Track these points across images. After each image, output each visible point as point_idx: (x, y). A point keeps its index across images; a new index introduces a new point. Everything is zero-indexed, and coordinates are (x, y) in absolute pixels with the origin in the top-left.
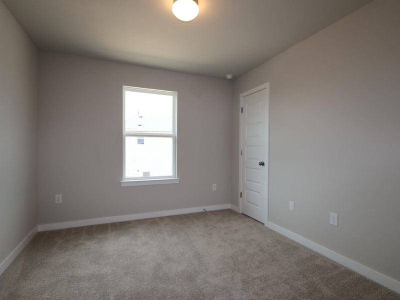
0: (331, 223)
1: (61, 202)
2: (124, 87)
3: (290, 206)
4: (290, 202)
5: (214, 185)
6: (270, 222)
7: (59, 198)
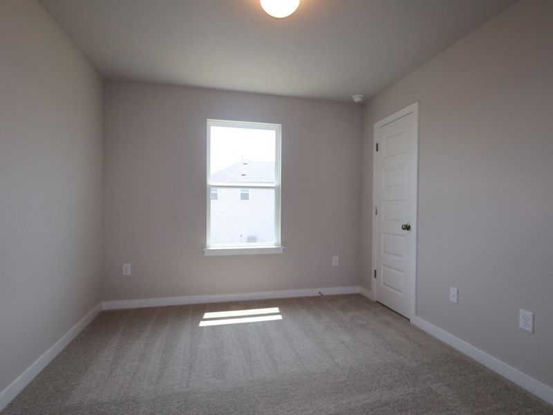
0: (521, 326)
1: (129, 273)
2: (209, 121)
3: (451, 295)
4: (451, 288)
5: (334, 258)
6: (417, 317)
7: (127, 269)
